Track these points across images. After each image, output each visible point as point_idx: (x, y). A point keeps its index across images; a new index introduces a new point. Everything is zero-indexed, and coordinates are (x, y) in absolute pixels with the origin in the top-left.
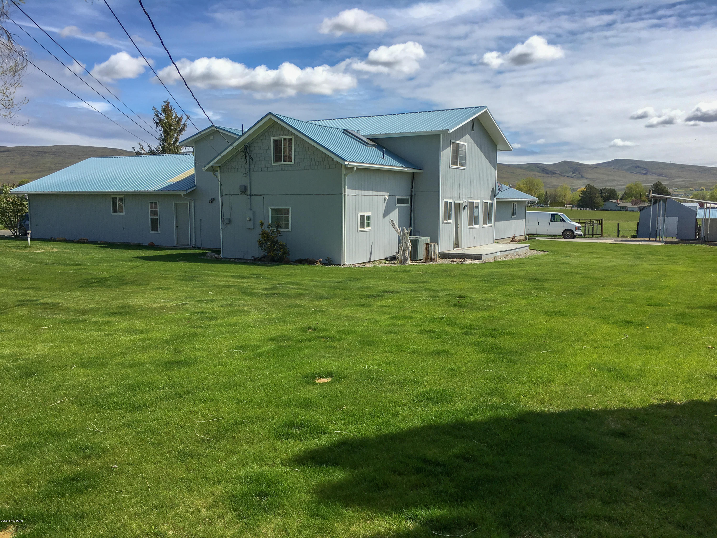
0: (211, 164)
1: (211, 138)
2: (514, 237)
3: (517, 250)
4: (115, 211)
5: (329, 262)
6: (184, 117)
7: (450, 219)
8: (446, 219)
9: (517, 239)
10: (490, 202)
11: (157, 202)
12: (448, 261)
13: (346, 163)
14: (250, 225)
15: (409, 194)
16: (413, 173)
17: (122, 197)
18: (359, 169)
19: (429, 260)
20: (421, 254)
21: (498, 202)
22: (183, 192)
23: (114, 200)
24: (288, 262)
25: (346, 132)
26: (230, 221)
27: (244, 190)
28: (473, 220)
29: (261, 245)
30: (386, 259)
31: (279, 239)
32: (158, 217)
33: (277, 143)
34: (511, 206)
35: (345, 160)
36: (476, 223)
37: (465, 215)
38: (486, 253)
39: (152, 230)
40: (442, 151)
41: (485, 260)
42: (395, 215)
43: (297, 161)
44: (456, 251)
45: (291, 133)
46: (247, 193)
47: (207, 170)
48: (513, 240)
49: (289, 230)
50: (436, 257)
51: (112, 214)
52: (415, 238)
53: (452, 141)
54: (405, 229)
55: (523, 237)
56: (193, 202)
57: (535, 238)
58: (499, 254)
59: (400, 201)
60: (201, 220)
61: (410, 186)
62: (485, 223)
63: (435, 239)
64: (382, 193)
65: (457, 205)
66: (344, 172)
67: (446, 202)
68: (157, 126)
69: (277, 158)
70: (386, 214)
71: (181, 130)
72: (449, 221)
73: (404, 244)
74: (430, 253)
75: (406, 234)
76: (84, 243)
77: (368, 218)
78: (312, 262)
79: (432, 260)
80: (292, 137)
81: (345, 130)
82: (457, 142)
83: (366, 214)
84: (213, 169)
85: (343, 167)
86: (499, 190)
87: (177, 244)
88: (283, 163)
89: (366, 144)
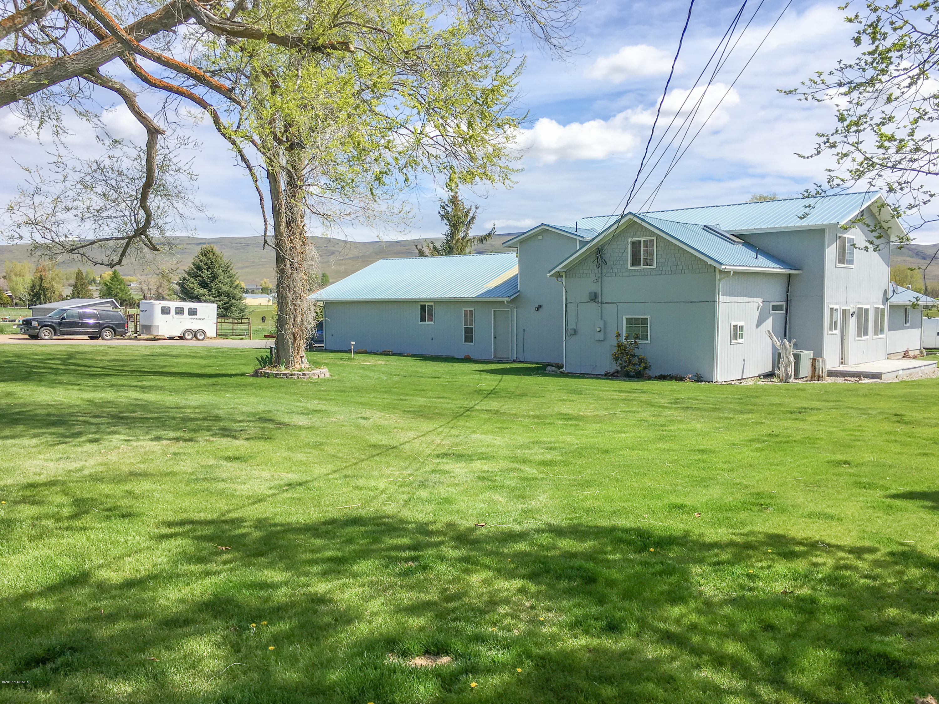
0: (557, 269)
1: (540, 237)
2: (907, 351)
3: (923, 368)
4: (423, 319)
5: (698, 379)
6: (473, 209)
7: (836, 329)
8: (831, 329)
9: (911, 354)
10: (882, 307)
11: (473, 309)
12: (840, 380)
13: (723, 267)
14: (601, 336)
15: (785, 299)
16: (790, 275)
17: (432, 304)
18: (736, 273)
19: (816, 378)
20: (805, 370)
21: (891, 307)
22: (508, 299)
23: (423, 308)
24: (650, 378)
25: (707, 228)
26: (575, 332)
27: (594, 297)
28: (862, 330)
29: (616, 359)
30: (759, 376)
31: (636, 352)
32: (473, 327)
33: (636, 245)
34: (903, 311)
35: (721, 264)
36: (866, 334)
37: (853, 322)
38: (887, 371)
39: (466, 341)
40: (828, 247)
41: (887, 379)
42: (768, 324)
43: (660, 264)
44: (842, 368)
45: (654, 234)
46: (597, 301)
47: (551, 276)
48: (906, 355)
49: (649, 341)
50: (825, 374)
51: (420, 323)
52: (798, 352)
53: (839, 235)
54: (787, 343)
55: (918, 352)
56: (515, 310)
57: (935, 354)
58: (901, 372)
59: (775, 308)
60: (524, 330)
61: (785, 290)
62: (876, 333)
63: (818, 353)
64: (755, 299)
65: (844, 312)
66: (718, 277)
67: (832, 309)
68: (442, 219)
69: (636, 261)
70: (760, 322)
71: (469, 222)
72: (834, 332)
73: (786, 359)
74: (817, 370)
75: (788, 347)
76: (388, 355)
77: (741, 328)
78: (680, 379)
79: (819, 378)
80: (654, 238)
81: (705, 226)
82: (844, 236)
83: (740, 324)
84: (558, 275)
85: (717, 271)
86: (894, 291)
87: (495, 357)
88: (642, 267)
89: (733, 242)
